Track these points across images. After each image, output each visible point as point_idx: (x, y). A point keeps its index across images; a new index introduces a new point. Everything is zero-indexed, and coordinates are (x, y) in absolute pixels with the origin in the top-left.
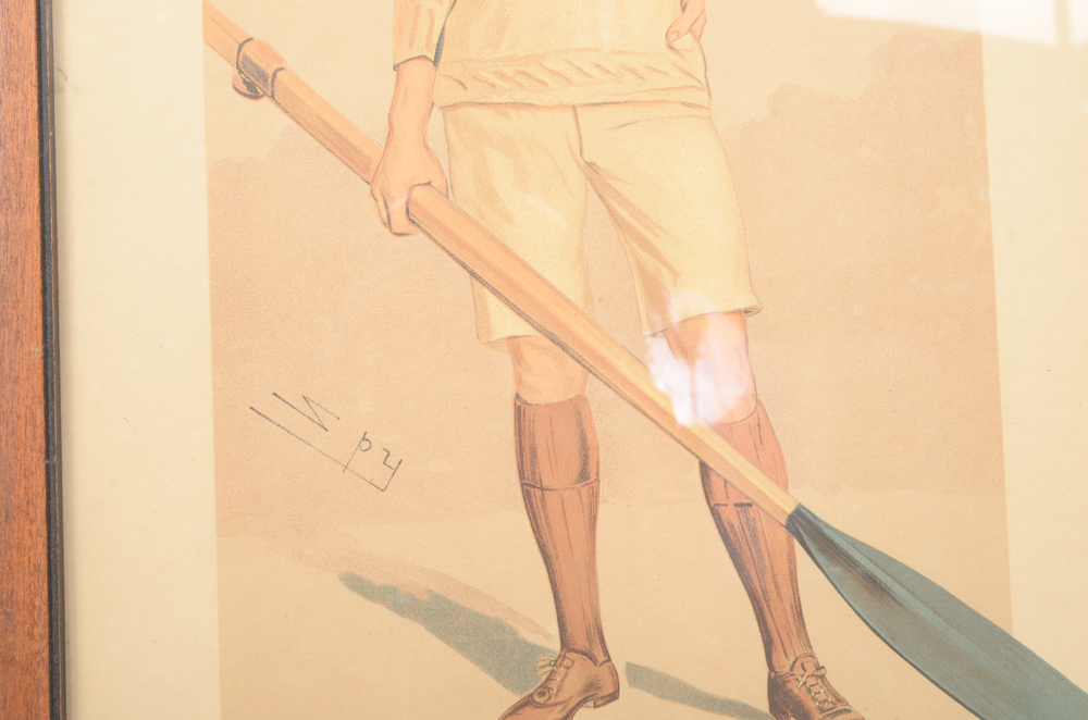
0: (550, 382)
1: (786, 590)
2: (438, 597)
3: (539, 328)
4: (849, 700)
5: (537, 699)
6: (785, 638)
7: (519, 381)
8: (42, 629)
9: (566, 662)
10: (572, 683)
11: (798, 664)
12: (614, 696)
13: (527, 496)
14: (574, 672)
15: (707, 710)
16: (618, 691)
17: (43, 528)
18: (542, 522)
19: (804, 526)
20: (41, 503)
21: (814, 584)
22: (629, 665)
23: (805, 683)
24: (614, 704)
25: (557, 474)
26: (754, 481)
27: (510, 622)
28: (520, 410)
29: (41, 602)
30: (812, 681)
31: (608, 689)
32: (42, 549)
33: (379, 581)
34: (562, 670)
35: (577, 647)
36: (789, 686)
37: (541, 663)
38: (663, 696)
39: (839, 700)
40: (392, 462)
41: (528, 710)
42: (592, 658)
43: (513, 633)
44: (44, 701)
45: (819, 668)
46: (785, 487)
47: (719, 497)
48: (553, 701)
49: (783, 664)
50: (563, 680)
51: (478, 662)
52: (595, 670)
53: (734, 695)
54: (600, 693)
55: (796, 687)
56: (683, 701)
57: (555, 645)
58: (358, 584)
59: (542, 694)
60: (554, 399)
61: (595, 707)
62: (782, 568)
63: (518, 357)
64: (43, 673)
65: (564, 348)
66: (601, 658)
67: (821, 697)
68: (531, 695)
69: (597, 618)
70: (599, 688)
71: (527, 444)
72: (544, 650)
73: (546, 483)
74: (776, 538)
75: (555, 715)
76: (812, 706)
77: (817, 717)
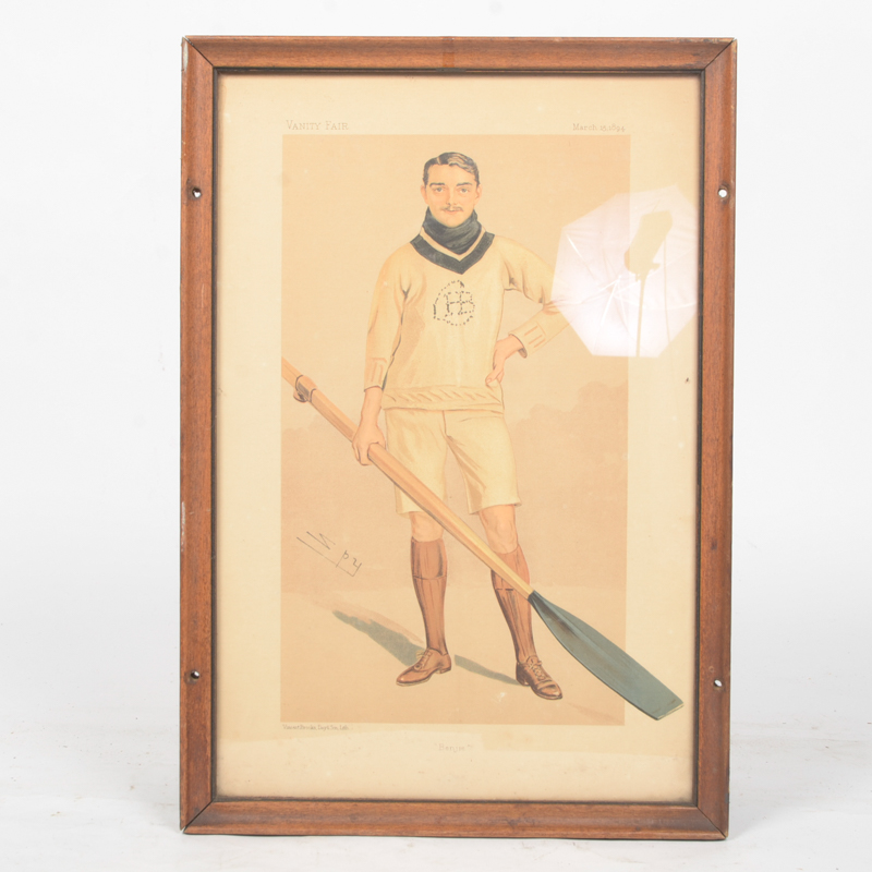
0: (427, 533)
1: (526, 628)
2: (375, 623)
3: (423, 508)
5: (415, 668)
6: (525, 648)
7: (414, 531)
8: (208, 629)
9: (429, 654)
10: (431, 663)
11: (530, 659)
12: (449, 669)
13: (415, 581)
14: (432, 658)
15: (489, 677)
16: (451, 667)
17: (210, 586)
18: (421, 593)
19: (535, 599)
20: (209, 576)
21: (539, 626)
22: (456, 657)
23: (532, 668)
24: (448, 672)
25: (428, 572)
26: (515, 580)
27: (405, 635)
28: (414, 544)
29: (208, 617)
30: (535, 667)
31: (447, 666)
32: (209, 595)
33: (350, 615)
34: (427, 657)
35: (434, 647)
36: (525, 669)
38: (470, 670)
39: (547, 676)
40: (357, 564)
41: (411, 673)
42: (440, 652)
43: (407, 640)
44: (209, 658)
45: (539, 662)
46: (528, 582)
47: (499, 586)
48: (422, 670)
49: (523, 659)
50: (427, 661)
51: (391, 652)
52: (441, 657)
53: (501, 671)
54: (443, 667)
55: (528, 669)
56: (479, 673)
57: (425, 646)
58: (341, 616)
59: (418, 667)
60: (429, 540)
61: (440, 673)
62: (525, 618)
63: (413, 520)
64: (208, 647)
65: (434, 518)
66: (444, 652)
67: (539, 674)
68: (413, 667)
69: (443, 635)
70: (442, 665)
71: (416, 558)
72: (420, 648)
73: (423, 576)
74: (523, 605)
75: (423, 676)
76: (535, 678)
77: (537, 682)
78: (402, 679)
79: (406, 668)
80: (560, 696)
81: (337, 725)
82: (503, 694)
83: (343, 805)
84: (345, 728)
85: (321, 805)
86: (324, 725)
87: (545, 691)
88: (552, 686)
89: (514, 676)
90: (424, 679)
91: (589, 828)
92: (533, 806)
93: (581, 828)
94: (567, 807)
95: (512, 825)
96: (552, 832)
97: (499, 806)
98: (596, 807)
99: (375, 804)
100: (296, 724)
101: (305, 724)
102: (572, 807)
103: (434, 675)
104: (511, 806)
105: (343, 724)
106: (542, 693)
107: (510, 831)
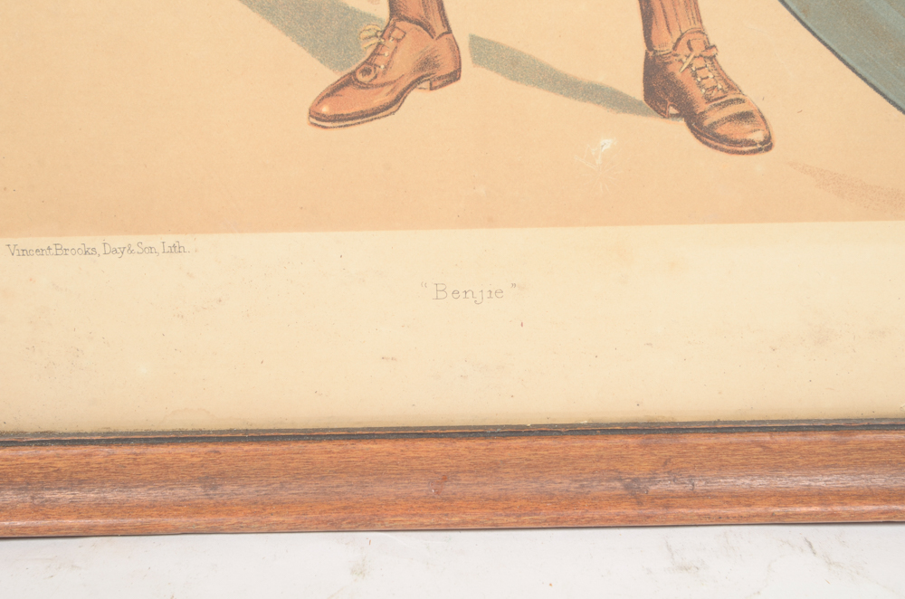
4: (743, 88)
5: (360, 77)
6: (669, 8)
9: (396, 33)
10: (403, 61)
11: (683, 41)
12: (454, 76)
14: (406, 46)
15: (568, 95)
16: (459, 70)
22: (473, 39)
23: (690, 65)
30: (699, 63)
31: (447, 68)
34: (391, 43)
35: (410, 15)
36: (671, 68)
37: (365, 34)
38: (514, 78)
39: (731, 87)
41: (349, 90)
42: (427, 28)
45: (709, 47)
48: (380, 80)
49: (664, 41)
50: (392, 55)
51: (288, 31)
52: (432, 43)
53: (601, 78)
54: (438, 73)
55: (678, 71)
56: (539, 84)
57: (383, 12)
59: (366, 72)
61: (431, 89)
66: (439, 29)
67: (709, 83)
68: (353, 73)
70: (436, 66)
72: (369, 18)
75: (382, 98)
76: (697, 94)
77: (702, 106)
78: (325, 110)
79: (332, 77)
80: (767, 144)
81: (154, 241)
82: (607, 143)
83: (181, 451)
84: (176, 249)
85: (122, 452)
86: (118, 241)
87: (723, 130)
88: (745, 116)
89: (636, 91)
90: (387, 107)
91: (842, 496)
92: (690, 439)
93: (822, 496)
94: (781, 439)
95: (635, 494)
96: (744, 511)
97: (600, 442)
98: (860, 437)
99: (268, 448)
100: (44, 242)
101: (68, 242)
102: (796, 438)
103: (415, 96)
104: (631, 441)
105: (170, 240)
106: (718, 138)
107: (631, 511)
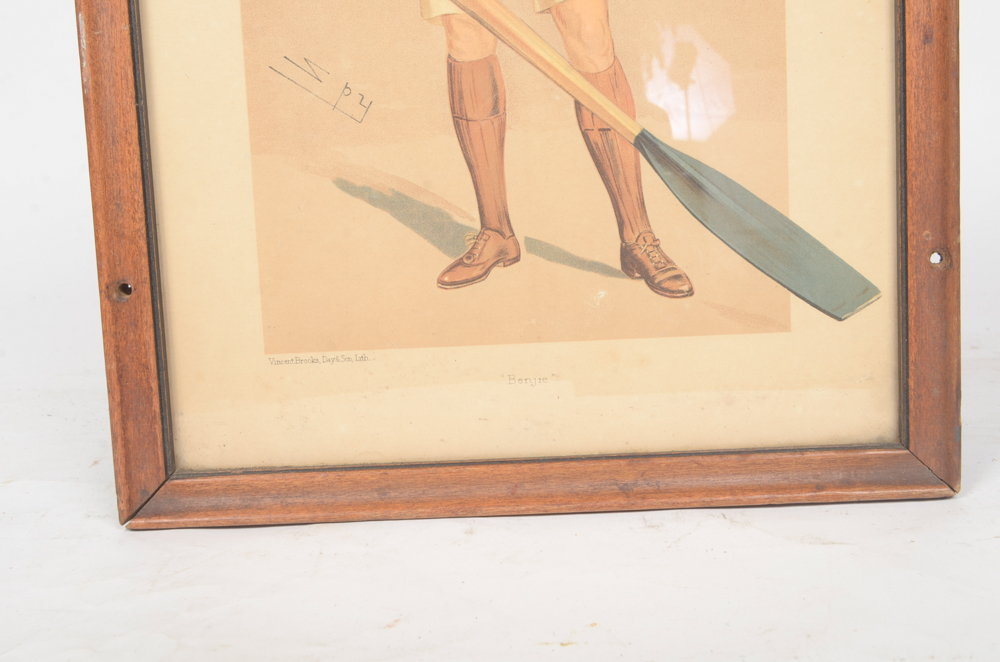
0: (472, 46)
1: (633, 188)
2: (398, 194)
3: (463, 8)
4: (675, 261)
5: (465, 261)
6: (632, 220)
7: (450, 45)
8: (140, 215)
9: (485, 237)
10: (489, 251)
11: (641, 237)
12: (517, 259)
13: (457, 125)
14: (490, 243)
15: (579, 268)
16: (519, 256)
17: (137, 148)
18: (467, 142)
19: (646, 143)
20: (135, 132)
21: (653, 185)
22: (527, 239)
23: (645, 250)
24: (517, 264)
25: (478, 111)
26: (612, 113)
27: (447, 210)
28: (452, 68)
29: (139, 197)
30: (650, 249)
31: (513, 255)
32: (137, 162)
33: (359, 183)
34: (482, 242)
35: (492, 227)
36: (635, 252)
37: (468, 238)
38: (549, 259)
39: (669, 261)
40: (366, 103)
41: (459, 268)
42: (502, 234)
43: (449, 218)
44: (145, 261)
45: (655, 240)
46: (633, 117)
47: (588, 124)
48: (476, 262)
49: (631, 238)
50: (483, 249)
51: (426, 237)
52: (504, 242)
53: (597, 258)
54: (508, 257)
55: (639, 253)
56: (563, 262)
57: (477, 225)
58: (345, 185)
59: (469, 258)
60: (475, 58)
61: (505, 266)
62: (631, 173)
63: (449, 30)
64: (143, 243)
65: (481, 22)
66: (508, 234)
67: (657, 259)
68: (462, 259)
69: (505, 207)
70: (507, 254)
71: (456, 89)
72: (470, 229)
73: (469, 116)
74: (627, 153)
75: (477, 272)
76: (650, 266)
77: (653, 272)
78: (446, 279)
79: (450, 261)
80: (691, 292)
81: (351, 354)
82: (602, 294)
83: (366, 474)
84: (363, 358)
85: (332, 475)
86: (331, 355)
87: (666, 285)
88: (677, 277)
89: (617, 265)
90: (480, 277)
91: (744, 490)
92: (656, 461)
93: (732, 490)
94: (708, 459)
95: (625, 491)
96: (687, 500)
97: (605, 464)
98: (753, 457)
99: (415, 471)
100: (289, 357)
101: (302, 356)
102: (717, 459)
103: (495, 271)
104: (623, 462)
105: (360, 353)
106: (663, 289)
107: (623, 501)
